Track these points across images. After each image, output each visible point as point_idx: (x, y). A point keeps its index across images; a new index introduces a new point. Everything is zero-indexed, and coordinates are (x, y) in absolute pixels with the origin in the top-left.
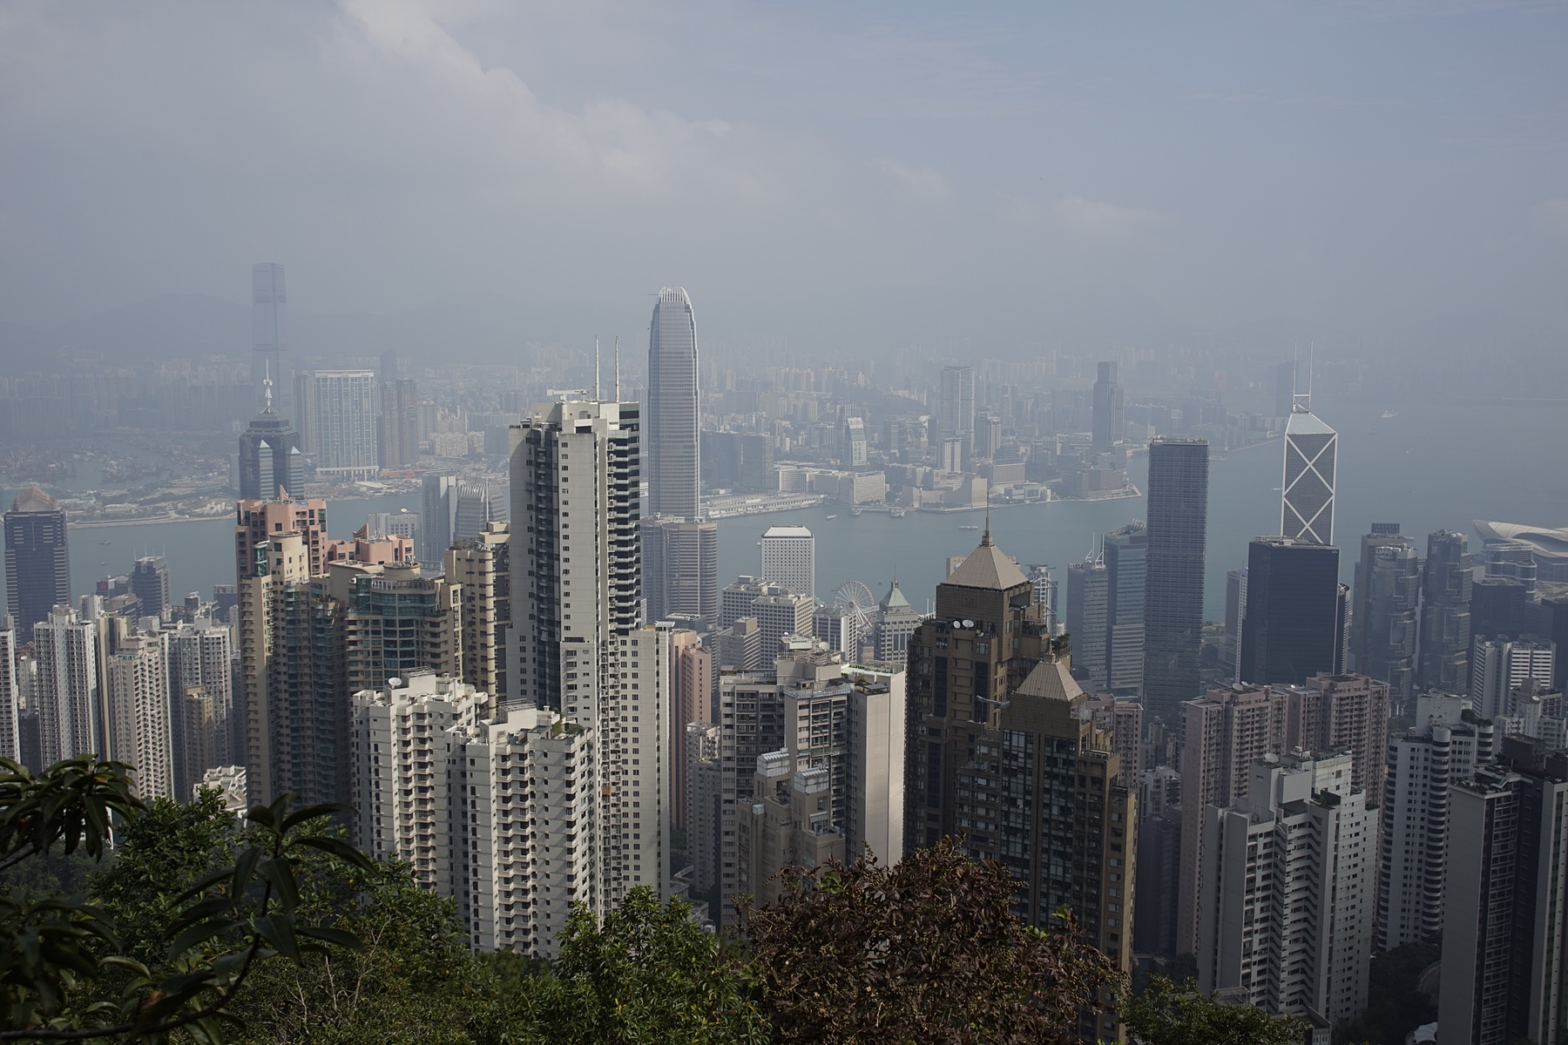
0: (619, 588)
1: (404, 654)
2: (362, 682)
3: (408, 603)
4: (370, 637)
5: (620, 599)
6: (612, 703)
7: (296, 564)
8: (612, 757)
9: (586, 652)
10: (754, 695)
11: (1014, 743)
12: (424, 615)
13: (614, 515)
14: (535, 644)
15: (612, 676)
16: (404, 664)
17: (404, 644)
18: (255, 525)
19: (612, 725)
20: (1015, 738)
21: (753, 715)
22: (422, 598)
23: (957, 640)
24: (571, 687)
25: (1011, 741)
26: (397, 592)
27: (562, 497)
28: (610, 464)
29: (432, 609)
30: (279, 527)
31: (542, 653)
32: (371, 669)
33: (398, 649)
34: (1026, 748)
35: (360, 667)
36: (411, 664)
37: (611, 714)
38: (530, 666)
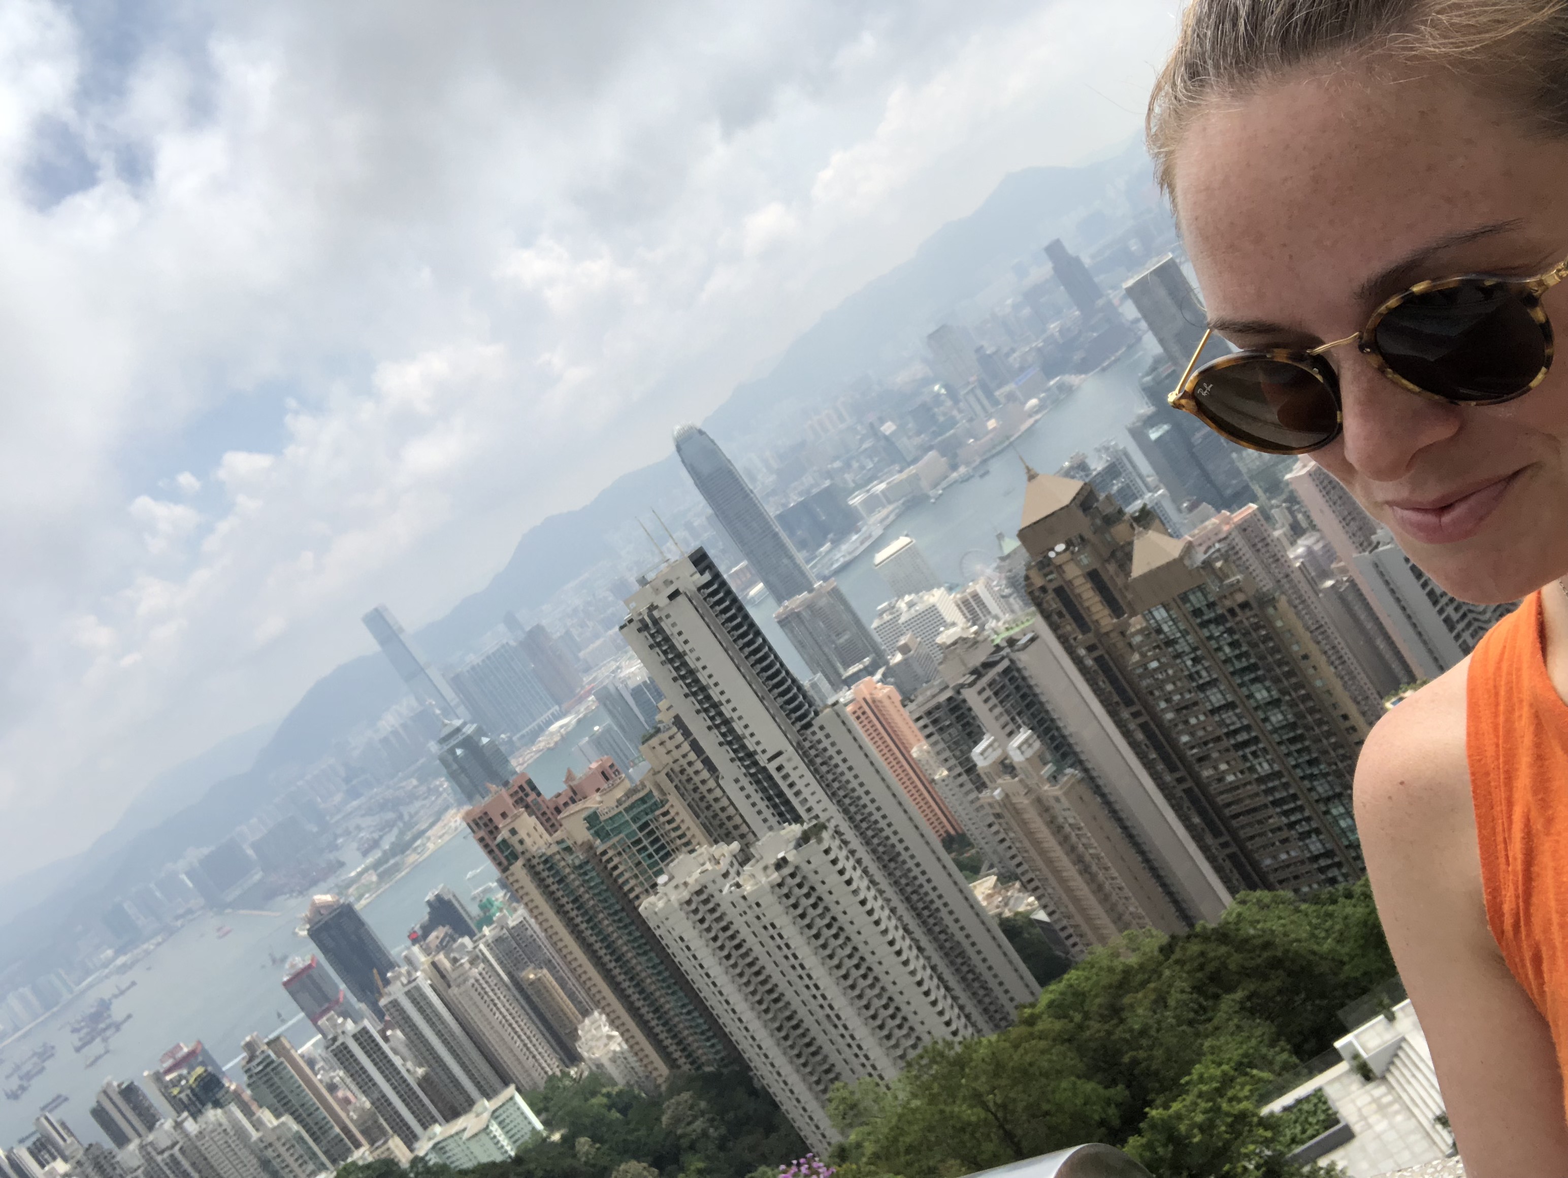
0: (782, 694)
1: (657, 851)
2: (641, 893)
3: (635, 811)
4: (625, 856)
5: (788, 702)
6: (836, 785)
7: (536, 835)
8: (864, 825)
9: (789, 760)
10: (938, 707)
11: (1158, 617)
12: (653, 811)
13: (741, 642)
14: (749, 779)
15: (822, 764)
16: (663, 859)
17: (652, 843)
18: (486, 825)
19: (847, 801)
20: (1156, 614)
21: (947, 723)
22: (643, 800)
23: (1060, 566)
24: (797, 794)
25: (1154, 618)
26: (621, 808)
27: (693, 656)
28: (712, 607)
29: (655, 804)
30: (504, 815)
31: (758, 782)
32: (641, 878)
33: (651, 850)
34: (1170, 616)
35: (632, 882)
36: (668, 854)
37: (841, 793)
38: (756, 797)
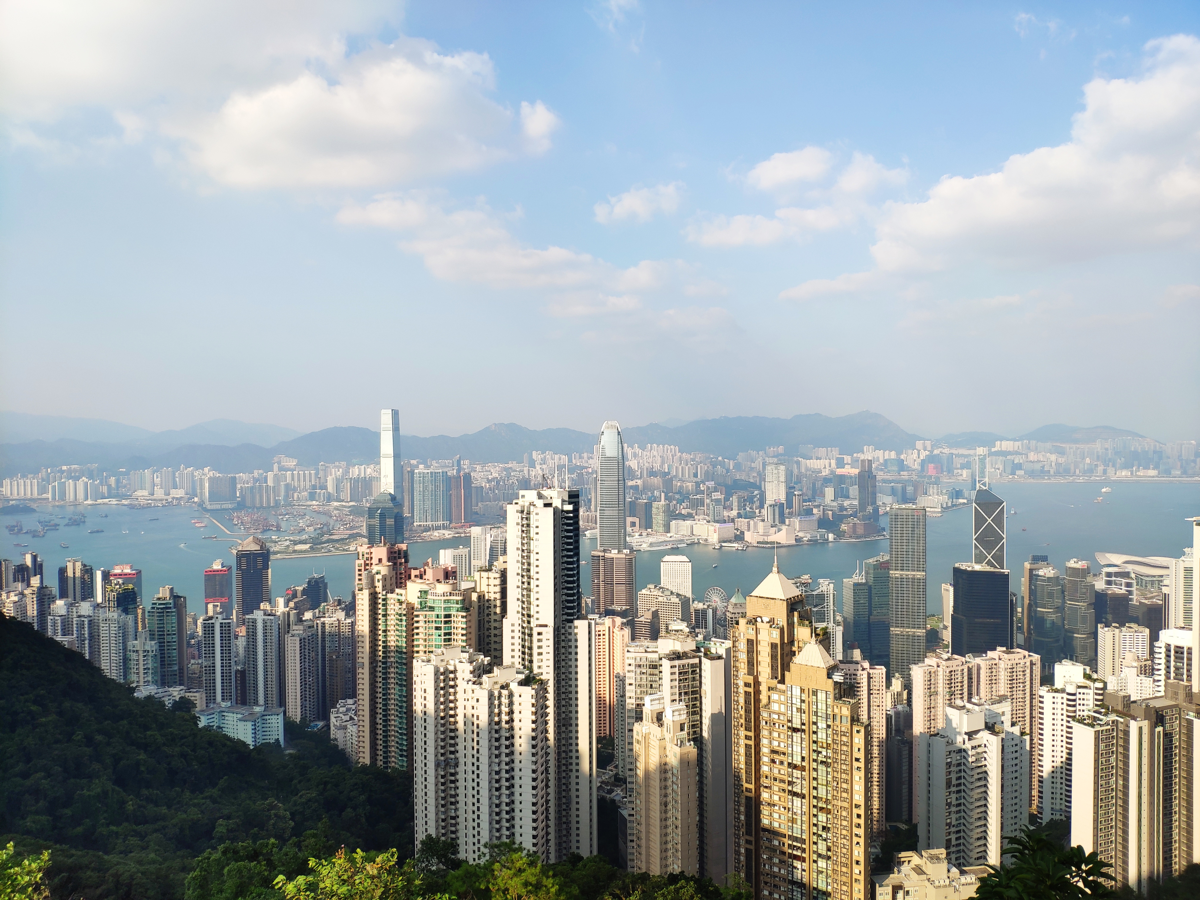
2: (422, 651)
3: (449, 604)
4: (427, 625)
5: (569, 602)
6: (563, 664)
7: (388, 582)
8: (563, 696)
9: (547, 633)
11: (794, 693)
12: (458, 611)
13: (565, 553)
15: (563, 647)
17: (446, 628)
18: (367, 559)
19: (563, 676)
20: (794, 689)
22: (457, 601)
23: (760, 629)
24: (540, 654)
25: (792, 691)
26: (443, 598)
27: (535, 543)
28: (563, 525)
29: (462, 608)
30: (380, 560)
31: (523, 634)
33: (443, 631)
34: (801, 696)
35: (422, 641)
36: (450, 639)
37: (563, 670)
38: (518, 641)
